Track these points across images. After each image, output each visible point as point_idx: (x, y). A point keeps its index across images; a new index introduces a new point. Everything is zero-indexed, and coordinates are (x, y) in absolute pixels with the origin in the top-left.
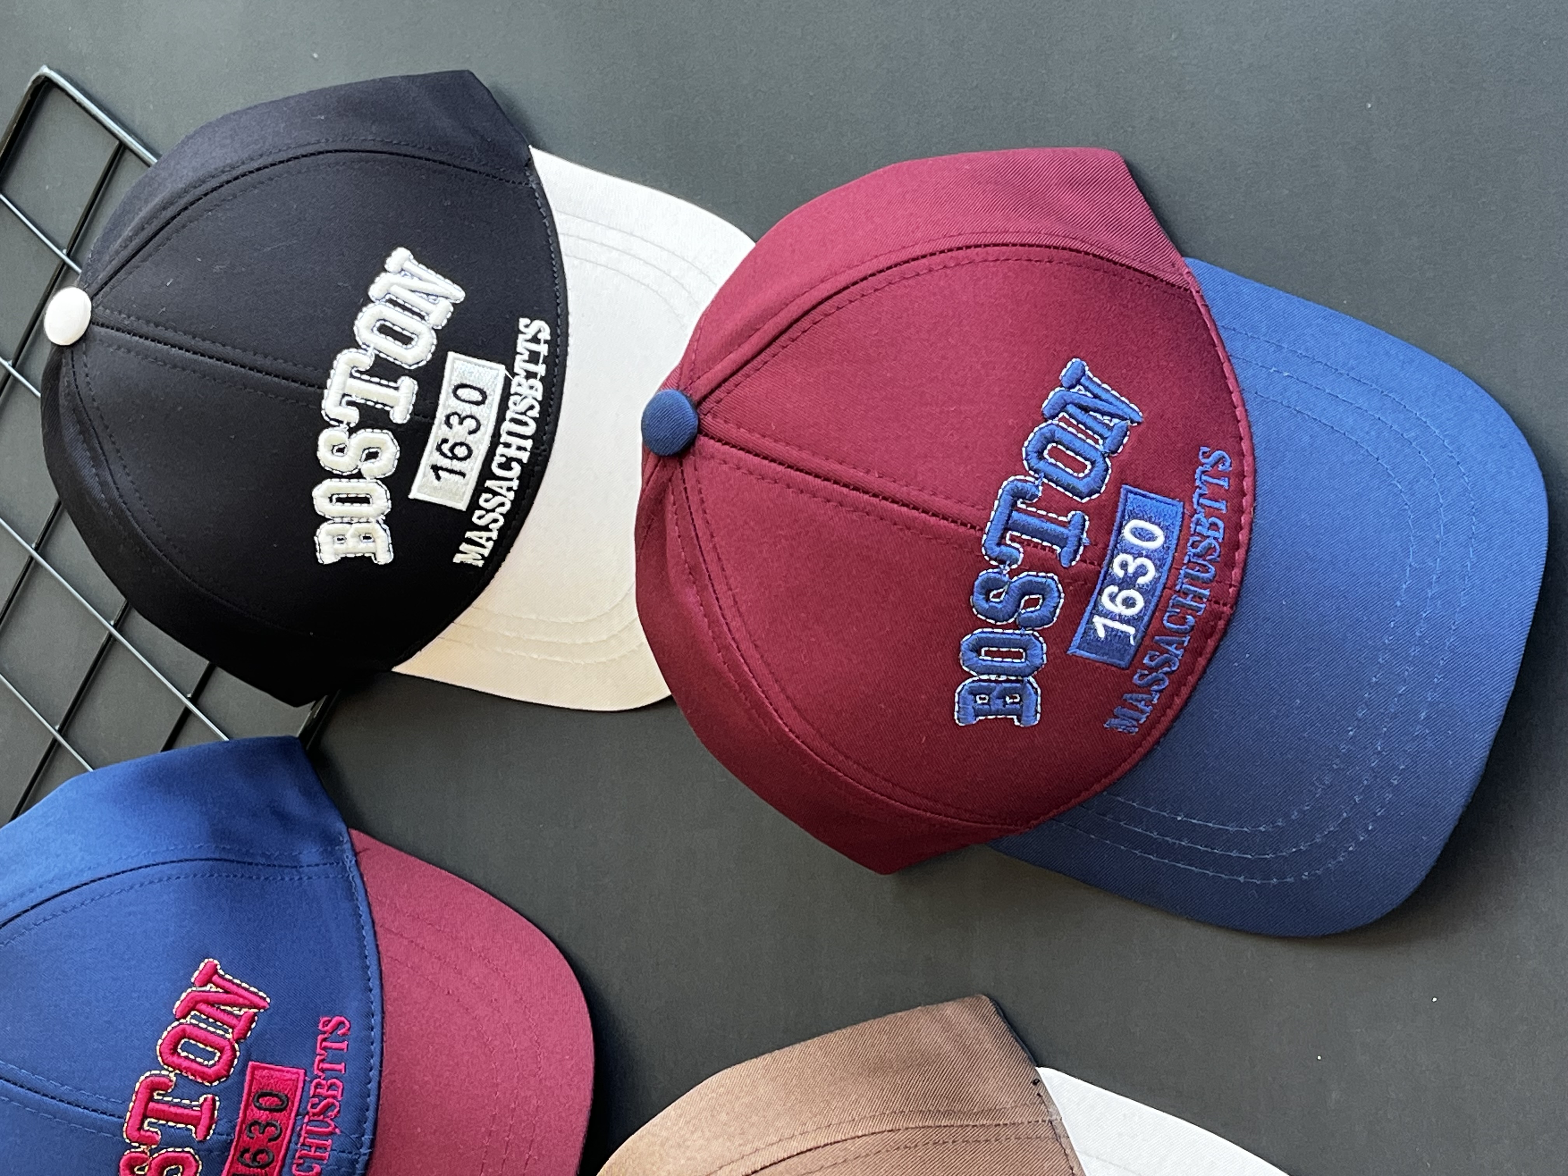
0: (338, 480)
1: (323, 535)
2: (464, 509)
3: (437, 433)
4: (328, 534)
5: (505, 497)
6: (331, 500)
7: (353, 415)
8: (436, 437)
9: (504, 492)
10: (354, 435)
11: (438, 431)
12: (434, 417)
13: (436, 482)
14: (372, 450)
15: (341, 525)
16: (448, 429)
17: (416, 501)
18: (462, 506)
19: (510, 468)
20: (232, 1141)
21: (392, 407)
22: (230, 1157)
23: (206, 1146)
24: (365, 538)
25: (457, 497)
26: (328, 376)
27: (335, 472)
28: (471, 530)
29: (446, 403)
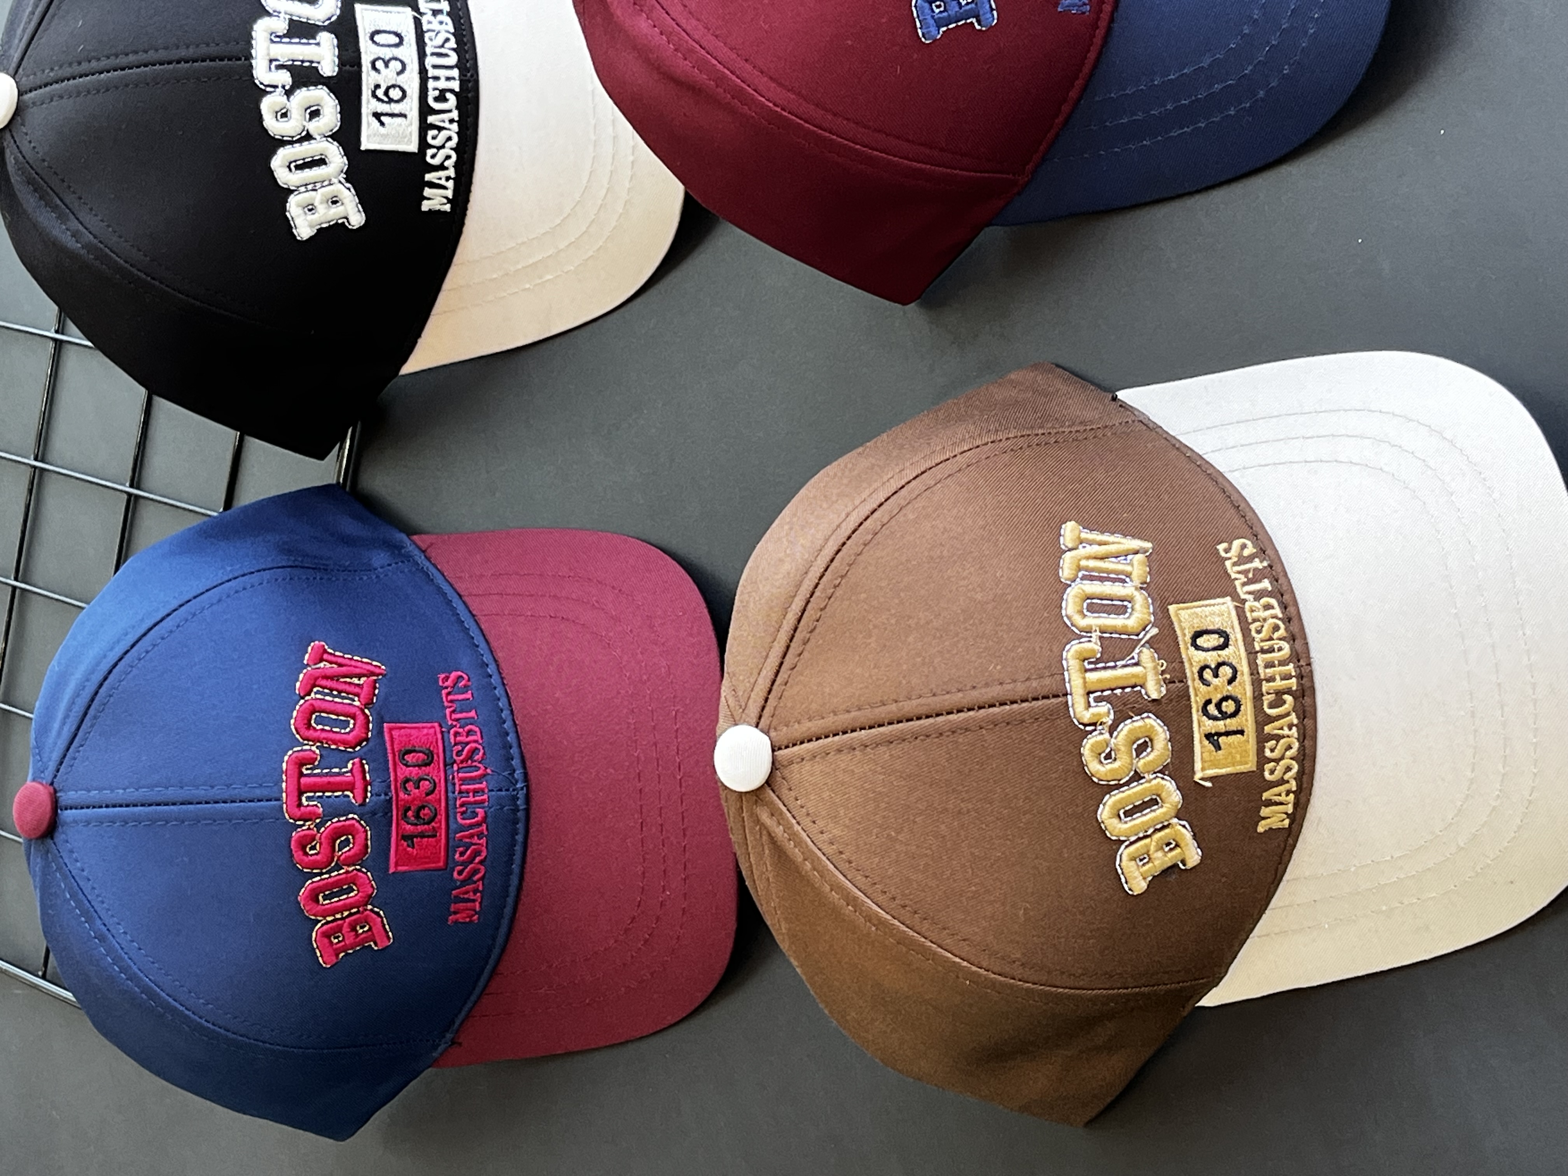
0: (290, 146)
1: (294, 206)
2: (416, 151)
3: (368, 80)
4: (298, 206)
5: (449, 129)
6: (290, 170)
7: (285, 78)
8: (368, 84)
9: (447, 125)
10: (292, 98)
11: (368, 79)
12: (360, 65)
13: (381, 128)
14: (313, 109)
15: (307, 193)
16: (377, 74)
17: (368, 151)
18: (412, 147)
19: (445, 100)
20: (391, 798)
21: (319, 63)
22: (394, 818)
23: (367, 809)
24: (334, 202)
25: (406, 140)
26: (251, 46)
27: (285, 138)
28: (429, 172)
29: (368, 51)
